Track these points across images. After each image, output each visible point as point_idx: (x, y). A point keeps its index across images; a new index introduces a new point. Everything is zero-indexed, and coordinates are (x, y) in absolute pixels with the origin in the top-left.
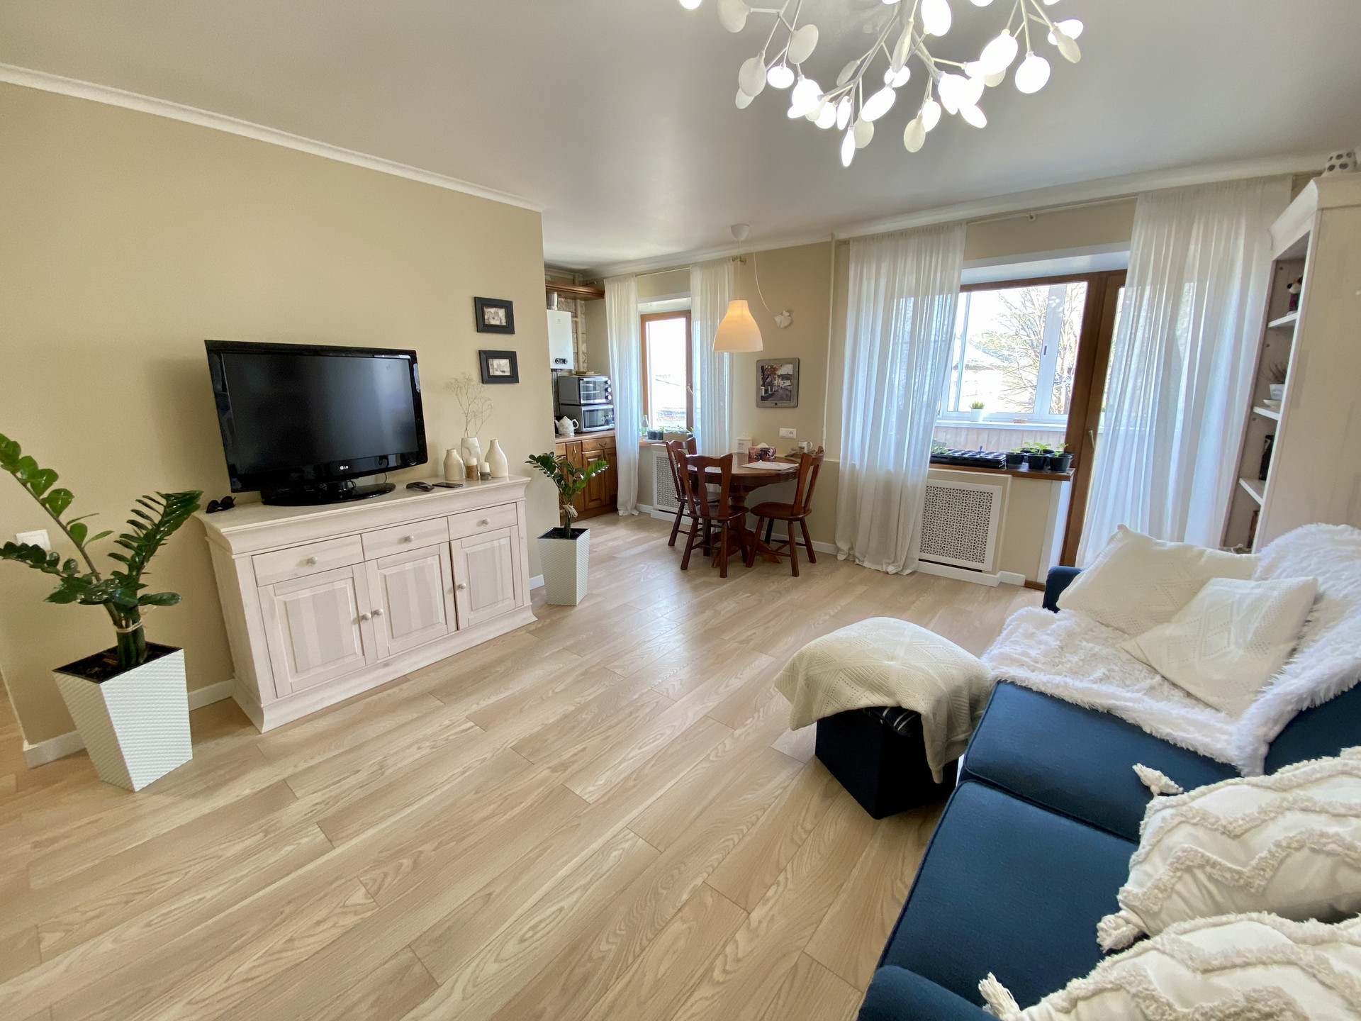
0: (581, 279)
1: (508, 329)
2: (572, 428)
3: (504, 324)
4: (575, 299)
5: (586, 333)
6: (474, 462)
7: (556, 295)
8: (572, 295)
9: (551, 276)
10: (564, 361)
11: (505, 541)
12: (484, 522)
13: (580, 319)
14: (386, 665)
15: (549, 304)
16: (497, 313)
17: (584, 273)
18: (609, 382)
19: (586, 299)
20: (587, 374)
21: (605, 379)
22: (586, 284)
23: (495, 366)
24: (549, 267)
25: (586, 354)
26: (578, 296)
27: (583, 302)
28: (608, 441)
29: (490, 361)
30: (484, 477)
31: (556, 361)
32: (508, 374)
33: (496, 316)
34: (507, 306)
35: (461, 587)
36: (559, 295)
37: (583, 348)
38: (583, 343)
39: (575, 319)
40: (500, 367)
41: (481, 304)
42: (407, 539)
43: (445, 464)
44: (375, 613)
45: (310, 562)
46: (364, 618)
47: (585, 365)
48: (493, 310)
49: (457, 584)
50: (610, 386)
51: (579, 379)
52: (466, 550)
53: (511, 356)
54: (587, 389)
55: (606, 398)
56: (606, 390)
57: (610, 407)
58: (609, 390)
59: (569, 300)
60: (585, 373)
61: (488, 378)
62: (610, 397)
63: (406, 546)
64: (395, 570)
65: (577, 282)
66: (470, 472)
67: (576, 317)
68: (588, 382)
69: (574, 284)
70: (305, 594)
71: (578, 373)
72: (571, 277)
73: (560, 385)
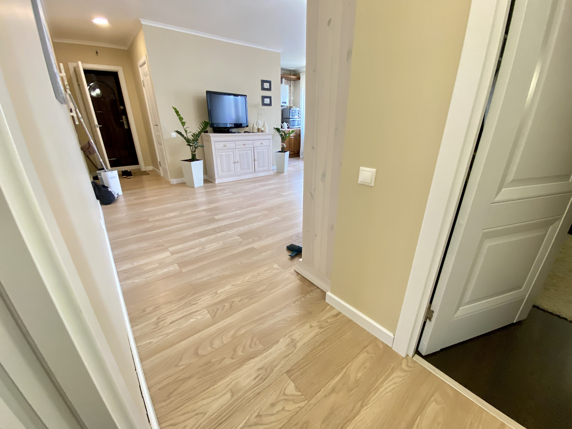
0: (293, 73)
1: (269, 89)
2: (287, 126)
3: (269, 88)
4: (290, 80)
5: (294, 93)
6: (260, 127)
7: (284, 79)
8: (289, 79)
9: (283, 73)
10: (285, 103)
11: (266, 150)
12: (262, 144)
13: (292, 88)
14: (239, 176)
15: (282, 83)
16: (267, 84)
17: (294, 71)
18: (300, 110)
19: (294, 80)
20: (293, 107)
21: (298, 109)
22: (294, 75)
23: (266, 101)
24: (282, 69)
25: (293, 101)
26: (291, 79)
27: (293, 81)
28: (298, 131)
29: (264, 99)
30: (262, 131)
31: (283, 103)
32: (269, 103)
33: (266, 85)
34: (270, 82)
35: (256, 160)
36: (285, 79)
37: (292, 98)
38: (292, 97)
39: (290, 88)
40: (267, 101)
41: (263, 82)
42: (244, 145)
43: (253, 128)
44: (238, 162)
45: (225, 146)
46: (235, 162)
47: (293, 105)
48: (266, 84)
49: (255, 159)
50: (300, 112)
51: (290, 109)
52: (257, 150)
53: (270, 98)
54: (292, 113)
55: (299, 116)
56: (299, 113)
57: (300, 119)
58: (300, 113)
59: (288, 81)
60: (292, 107)
61: (264, 104)
62: (300, 116)
63: (244, 147)
64: (241, 152)
65: (291, 74)
66: (259, 130)
67: (290, 87)
68: (293, 110)
69: (290, 75)
70: (224, 153)
71: (290, 107)
72: (290, 72)
73: (284, 111)
